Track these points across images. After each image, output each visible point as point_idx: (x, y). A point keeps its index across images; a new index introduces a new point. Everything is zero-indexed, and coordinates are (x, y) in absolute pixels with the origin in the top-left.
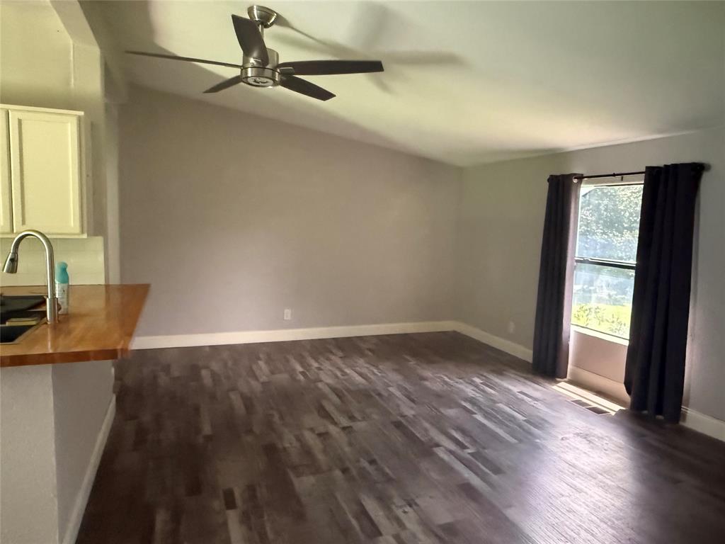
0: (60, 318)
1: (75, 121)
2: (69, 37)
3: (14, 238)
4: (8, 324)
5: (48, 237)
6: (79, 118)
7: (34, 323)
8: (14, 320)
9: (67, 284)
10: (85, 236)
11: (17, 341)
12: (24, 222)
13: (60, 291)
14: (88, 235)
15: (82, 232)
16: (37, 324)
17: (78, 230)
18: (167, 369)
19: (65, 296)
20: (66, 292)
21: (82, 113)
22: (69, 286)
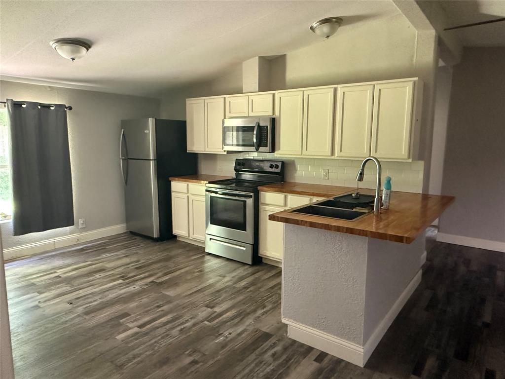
0: (382, 212)
1: (411, 84)
2: (415, 29)
3: (363, 161)
4: (354, 210)
5: (379, 160)
6: (414, 83)
7: (367, 211)
8: (357, 208)
9: (389, 190)
10: (410, 160)
11: (353, 220)
12: (376, 152)
13: (385, 194)
14: (412, 161)
15: (409, 158)
16: (369, 212)
17: (406, 156)
18: (467, 263)
19: (388, 199)
20: (388, 196)
21: (416, 79)
22: (391, 192)
